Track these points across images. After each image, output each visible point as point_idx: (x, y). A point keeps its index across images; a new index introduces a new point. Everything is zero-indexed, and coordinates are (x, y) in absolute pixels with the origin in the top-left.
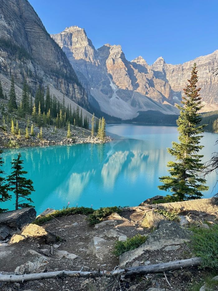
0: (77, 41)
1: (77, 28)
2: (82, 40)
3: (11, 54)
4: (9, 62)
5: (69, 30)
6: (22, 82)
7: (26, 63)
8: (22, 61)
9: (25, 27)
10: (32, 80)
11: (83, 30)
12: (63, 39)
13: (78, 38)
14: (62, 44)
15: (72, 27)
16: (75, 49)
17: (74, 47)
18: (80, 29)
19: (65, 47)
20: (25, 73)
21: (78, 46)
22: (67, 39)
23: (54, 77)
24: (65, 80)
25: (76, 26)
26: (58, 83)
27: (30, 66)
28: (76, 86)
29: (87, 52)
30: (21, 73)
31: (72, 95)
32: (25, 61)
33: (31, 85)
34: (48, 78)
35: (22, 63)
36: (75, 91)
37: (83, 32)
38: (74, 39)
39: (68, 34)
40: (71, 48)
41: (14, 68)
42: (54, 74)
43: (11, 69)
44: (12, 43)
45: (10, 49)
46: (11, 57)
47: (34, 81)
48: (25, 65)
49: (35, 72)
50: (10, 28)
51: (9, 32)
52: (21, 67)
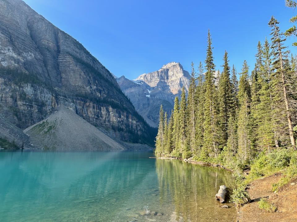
0: (173, 74)
1: (174, 64)
2: (177, 73)
3: (10, 80)
4: (3, 88)
5: (167, 67)
6: (10, 106)
7: (22, 87)
9: (58, 59)
10: (25, 103)
11: (178, 64)
12: (159, 75)
13: (173, 72)
14: (159, 80)
15: (169, 64)
16: (171, 82)
17: (170, 80)
18: (176, 63)
19: (161, 81)
21: (174, 78)
22: (163, 74)
23: (78, 101)
24: (94, 103)
25: (173, 62)
26: (83, 107)
27: (28, 89)
28: (110, 109)
29: (182, 82)
30: (12, 97)
31: (106, 118)
32: (22, 85)
33: (22, 108)
34: (67, 102)
35: (18, 87)
36: (109, 115)
37: (178, 66)
38: (170, 73)
39: (164, 70)
40: (167, 81)
41: (7, 93)
42: (79, 98)
44: (19, 71)
45: (10, 76)
46: (7, 83)
47: (27, 103)
48: (21, 88)
49: (35, 95)
50: (19, 57)
51: (18, 61)
52: (14, 91)
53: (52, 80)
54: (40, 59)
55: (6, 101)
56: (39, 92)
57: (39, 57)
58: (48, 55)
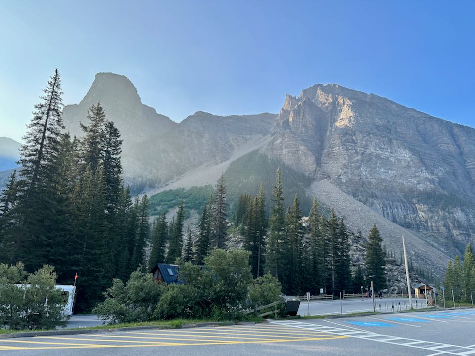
3: (433, 206)
4: (430, 216)
6: (445, 236)
7: (452, 213)
8: (446, 212)
9: (466, 164)
10: (461, 232)
20: (451, 225)
27: (459, 214)
30: (445, 226)
32: (451, 210)
33: (460, 238)
35: (447, 214)
41: (436, 221)
43: (432, 224)
44: (437, 193)
45: (432, 200)
46: (432, 210)
47: (464, 232)
48: (451, 215)
49: (468, 220)
50: (434, 177)
51: (432, 182)
52: (444, 218)
53: (469, 195)
54: (449, 172)
55: (438, 230)
56: (471, 216)
57: (448, 169)
58: (454, 164)
